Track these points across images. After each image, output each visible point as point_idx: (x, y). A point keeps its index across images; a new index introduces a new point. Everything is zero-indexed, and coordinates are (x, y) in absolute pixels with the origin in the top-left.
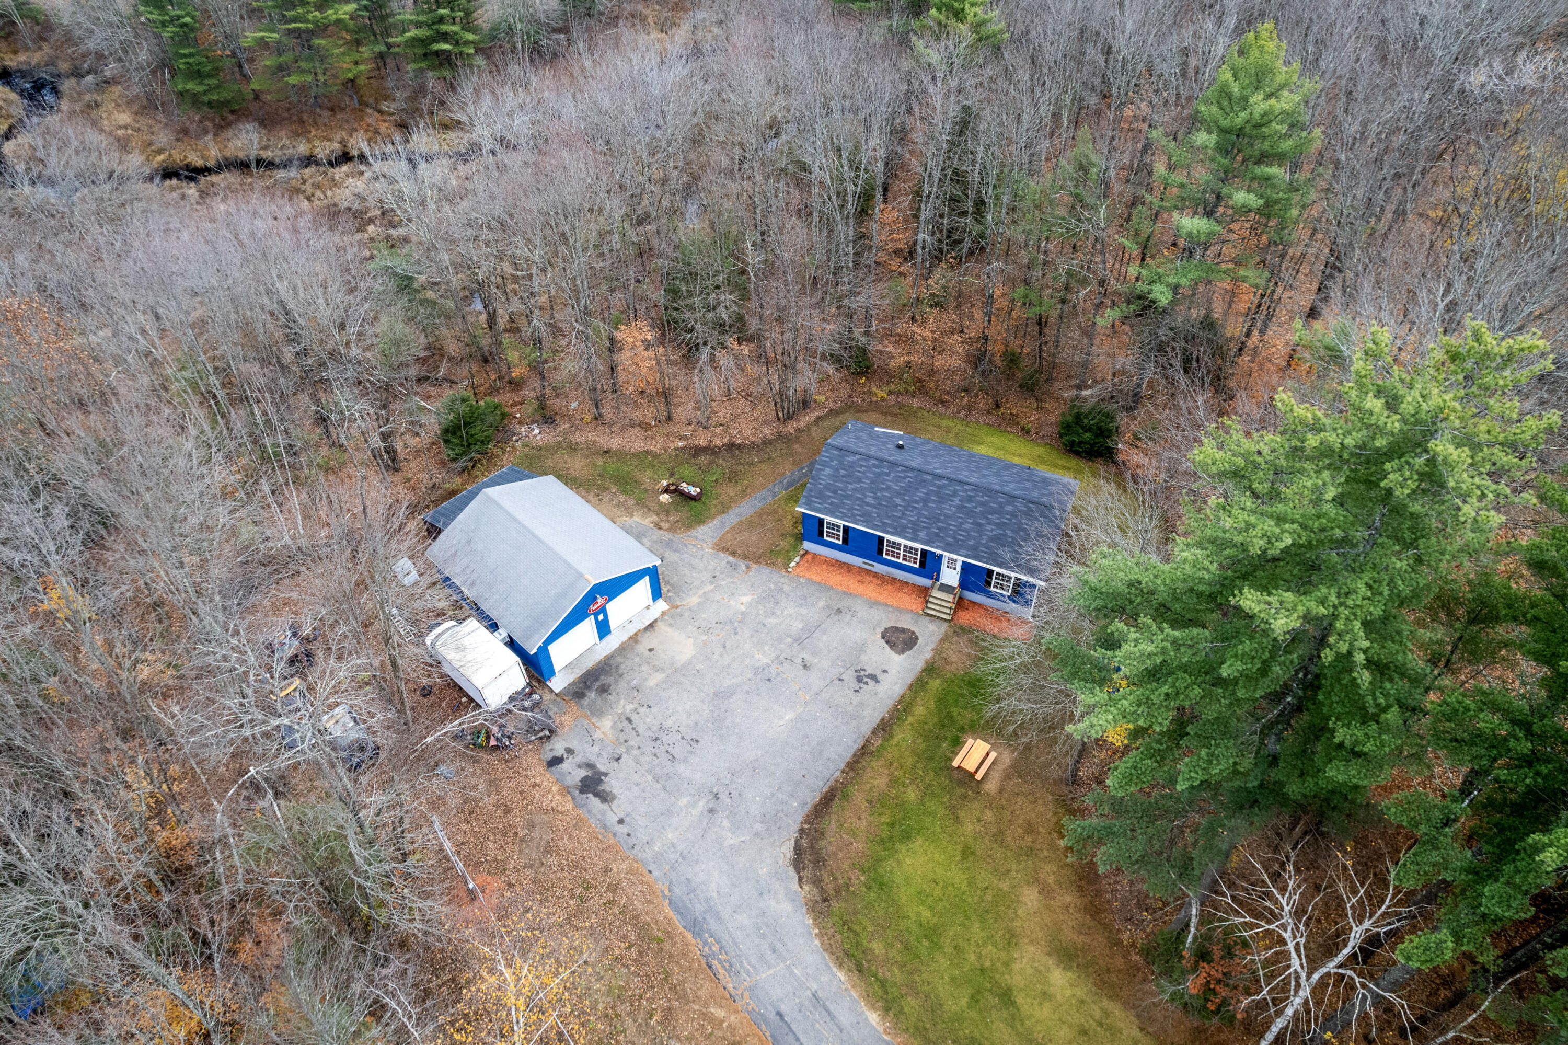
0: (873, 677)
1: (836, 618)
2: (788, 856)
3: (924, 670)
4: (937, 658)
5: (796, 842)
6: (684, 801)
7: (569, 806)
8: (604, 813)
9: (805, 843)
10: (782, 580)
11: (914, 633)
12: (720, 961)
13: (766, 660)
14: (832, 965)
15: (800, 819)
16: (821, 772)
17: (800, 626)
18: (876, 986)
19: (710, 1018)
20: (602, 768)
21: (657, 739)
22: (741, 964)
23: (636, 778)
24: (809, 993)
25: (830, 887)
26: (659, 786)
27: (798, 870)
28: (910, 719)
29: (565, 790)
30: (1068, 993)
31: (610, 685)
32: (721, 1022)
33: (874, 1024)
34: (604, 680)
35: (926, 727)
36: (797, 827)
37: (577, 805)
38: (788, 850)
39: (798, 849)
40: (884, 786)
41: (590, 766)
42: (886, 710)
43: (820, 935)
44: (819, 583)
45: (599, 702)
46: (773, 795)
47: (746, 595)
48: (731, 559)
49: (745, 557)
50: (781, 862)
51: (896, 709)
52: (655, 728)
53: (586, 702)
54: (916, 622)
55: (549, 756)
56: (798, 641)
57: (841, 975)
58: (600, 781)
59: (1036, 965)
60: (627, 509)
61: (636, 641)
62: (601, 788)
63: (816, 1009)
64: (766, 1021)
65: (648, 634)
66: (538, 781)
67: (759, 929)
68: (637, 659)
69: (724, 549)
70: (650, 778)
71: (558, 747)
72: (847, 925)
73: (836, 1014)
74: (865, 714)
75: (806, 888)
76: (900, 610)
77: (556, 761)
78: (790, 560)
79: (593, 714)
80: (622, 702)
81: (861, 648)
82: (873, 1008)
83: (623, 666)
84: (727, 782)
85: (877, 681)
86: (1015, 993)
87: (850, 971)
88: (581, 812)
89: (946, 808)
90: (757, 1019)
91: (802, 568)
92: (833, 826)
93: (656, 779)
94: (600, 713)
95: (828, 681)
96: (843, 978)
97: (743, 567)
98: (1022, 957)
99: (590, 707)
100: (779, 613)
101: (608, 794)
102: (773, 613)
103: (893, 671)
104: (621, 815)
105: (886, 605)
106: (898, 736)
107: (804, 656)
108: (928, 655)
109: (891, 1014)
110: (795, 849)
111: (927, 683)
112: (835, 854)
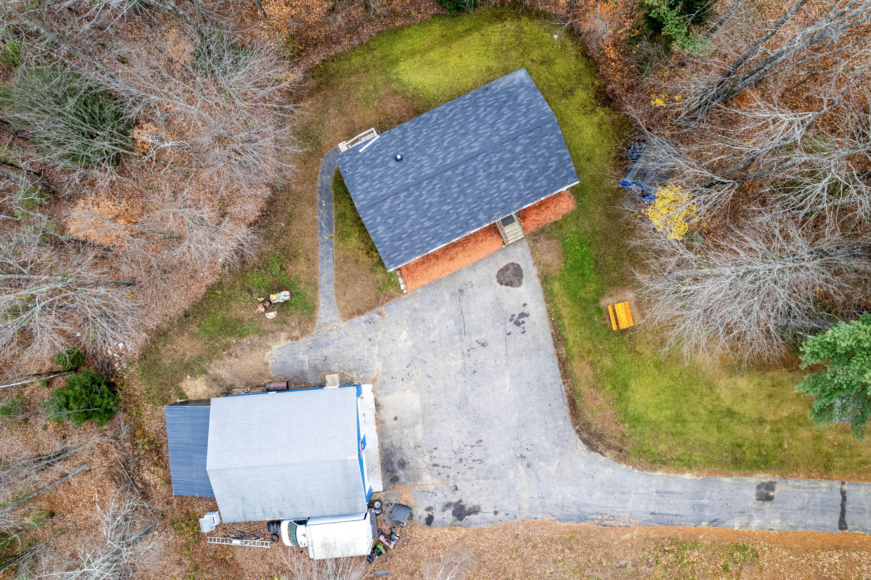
0: (523, 315)
1: (464, 298)
2: (585, 449)
3: (542, 283)
4: (541, 267)
5: (581, 439)
6: (511, 474)
7: (464, 531)
8: (483, 518)
9: (585, 436)
10: (409, 302)
11: (513, 264)
12: (607, 520)
13: (460, 362)
14: (651, 474)
15: (571, 427)
16: (555, 395)
17: (452, 322)
18: (677, 463)
19: (626, 541)
20: (455, 500)
21: (461, 460)
22: (616, 512)
23: (476, 487)
24: (655, 494)
25: (617, 444)
26: (491, 480)
27: (595, 450)
28: (566, 321)
29: (452, 526)
30: (751, 386)
31: (403, 460)
32: (632, 538)
33: (691, 478)
34: (395, 459)
35: (578, 318)
36: (574, 432)
37: (467, 527)
38: (581, 447)
39: (585, 441)
40: (591, 372)
41: (448, 505)
42: (548, 327)
43: (634, 467)
44: (430, 284)
45: (409, 472)
46: (546, 429)
47: (401, 333)
48: (363, 318)
49: (370, 308)
50: (585, 455)
51: (553, 322)
52: (453, 456)
53: (402, 479)
54: (507, 255)
55: (423, 521)
56: (462, 333)
57: (659, 473)
58: (462, 507)
59: (729, 387)
60: (260, 346)
61: (382, 422)
62: (467, 509)
63: (663, 497)
64: (650, 521)
65: (382, 412)
66: (434, 536)
67: (608, 491)
68: (396, 431)
69: (351, 315)
70: (482, 481)
71: (420, 513)
72: (641, 452)
73: (673, 490)
74: (542, 341)
75: (607, 454)
76: (491, 256)
77: (429, 521)
78: (398, 285)
79: (414, 481)
80: (419, 460)
81: (498, 303)
82: (683, 472)
83: (394, 443)
84: (519, 445)
85: (527, 315)
86: (731, 408)
87: (660, 468)
88: (473, 527)
89: (629, 352)
90: (646, 524)
91: (409, 283)
92: (589, 415)
93: (486, 478)
94: (417, 477)
95: (504, 341)
96: (661, 474)
97: (377, 316)
98: (721, 389)
99: (408, 479)
100: (432, 326)
101: (474, 508)
102: (429, 329)
103: (528, 301)
104: (492, 510)
105: (481, 260)
106: (571, 338)
107: (474, 339)
108: (534, 271)
109: (693, 467)
110: (584, 443)
111: (551, 290)
112: (602, 427)
